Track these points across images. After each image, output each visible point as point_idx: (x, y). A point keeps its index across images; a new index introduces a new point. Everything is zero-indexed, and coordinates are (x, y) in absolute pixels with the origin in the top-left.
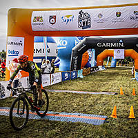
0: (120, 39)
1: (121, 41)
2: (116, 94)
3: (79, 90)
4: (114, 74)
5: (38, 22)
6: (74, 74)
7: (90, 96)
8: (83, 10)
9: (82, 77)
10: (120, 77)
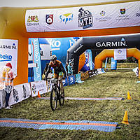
1: (123, 39)
2: (123, 99)
3: (81, 97)
4: (116, 77)
5: (33, 22)
6: (72, 79)
8: (83, 8)
9: (80, 82)
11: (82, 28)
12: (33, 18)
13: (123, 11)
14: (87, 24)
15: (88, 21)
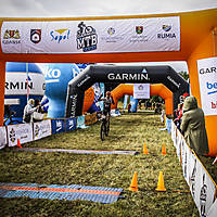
0: (143, 68)
1: (144, 71)
2: (137, 153)
3: (79, 149)
4: (134, 122)
5: (12, 39)
6: (71, 122)
7: (96, 156)
8: (85, 22)
9: (83, 127)
10: (143, 127)
11: (81, 51)
12: (12, 33)
13: (139, 30)
14: (89, 45)
15: (90, 41)
